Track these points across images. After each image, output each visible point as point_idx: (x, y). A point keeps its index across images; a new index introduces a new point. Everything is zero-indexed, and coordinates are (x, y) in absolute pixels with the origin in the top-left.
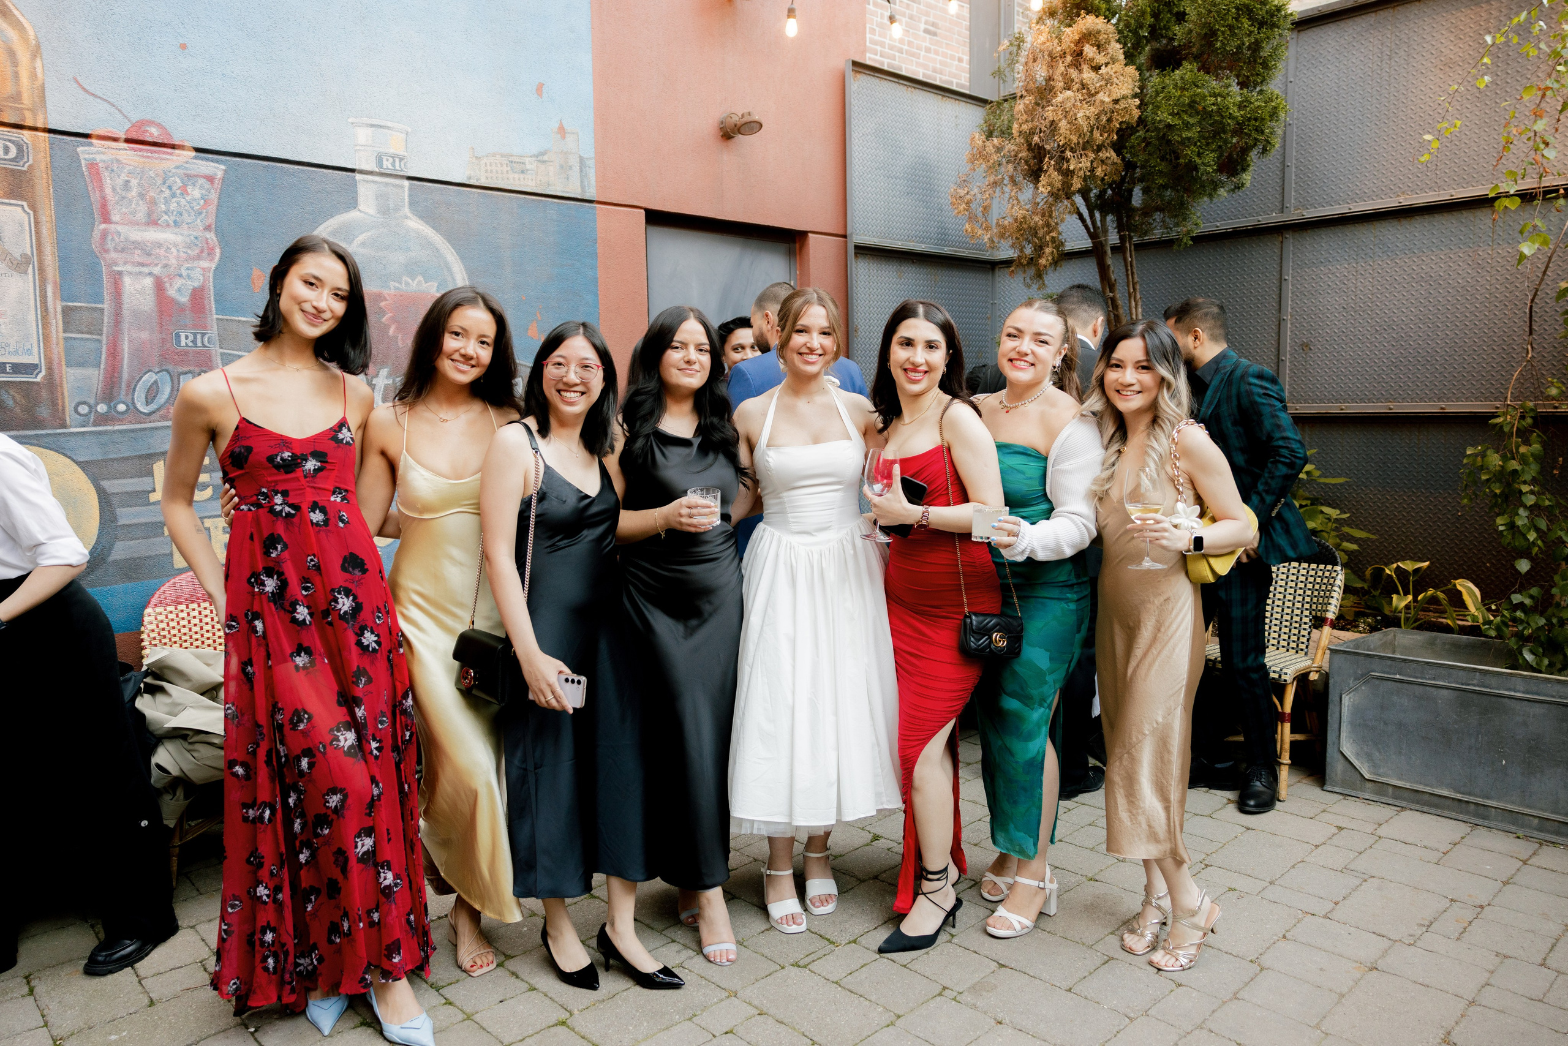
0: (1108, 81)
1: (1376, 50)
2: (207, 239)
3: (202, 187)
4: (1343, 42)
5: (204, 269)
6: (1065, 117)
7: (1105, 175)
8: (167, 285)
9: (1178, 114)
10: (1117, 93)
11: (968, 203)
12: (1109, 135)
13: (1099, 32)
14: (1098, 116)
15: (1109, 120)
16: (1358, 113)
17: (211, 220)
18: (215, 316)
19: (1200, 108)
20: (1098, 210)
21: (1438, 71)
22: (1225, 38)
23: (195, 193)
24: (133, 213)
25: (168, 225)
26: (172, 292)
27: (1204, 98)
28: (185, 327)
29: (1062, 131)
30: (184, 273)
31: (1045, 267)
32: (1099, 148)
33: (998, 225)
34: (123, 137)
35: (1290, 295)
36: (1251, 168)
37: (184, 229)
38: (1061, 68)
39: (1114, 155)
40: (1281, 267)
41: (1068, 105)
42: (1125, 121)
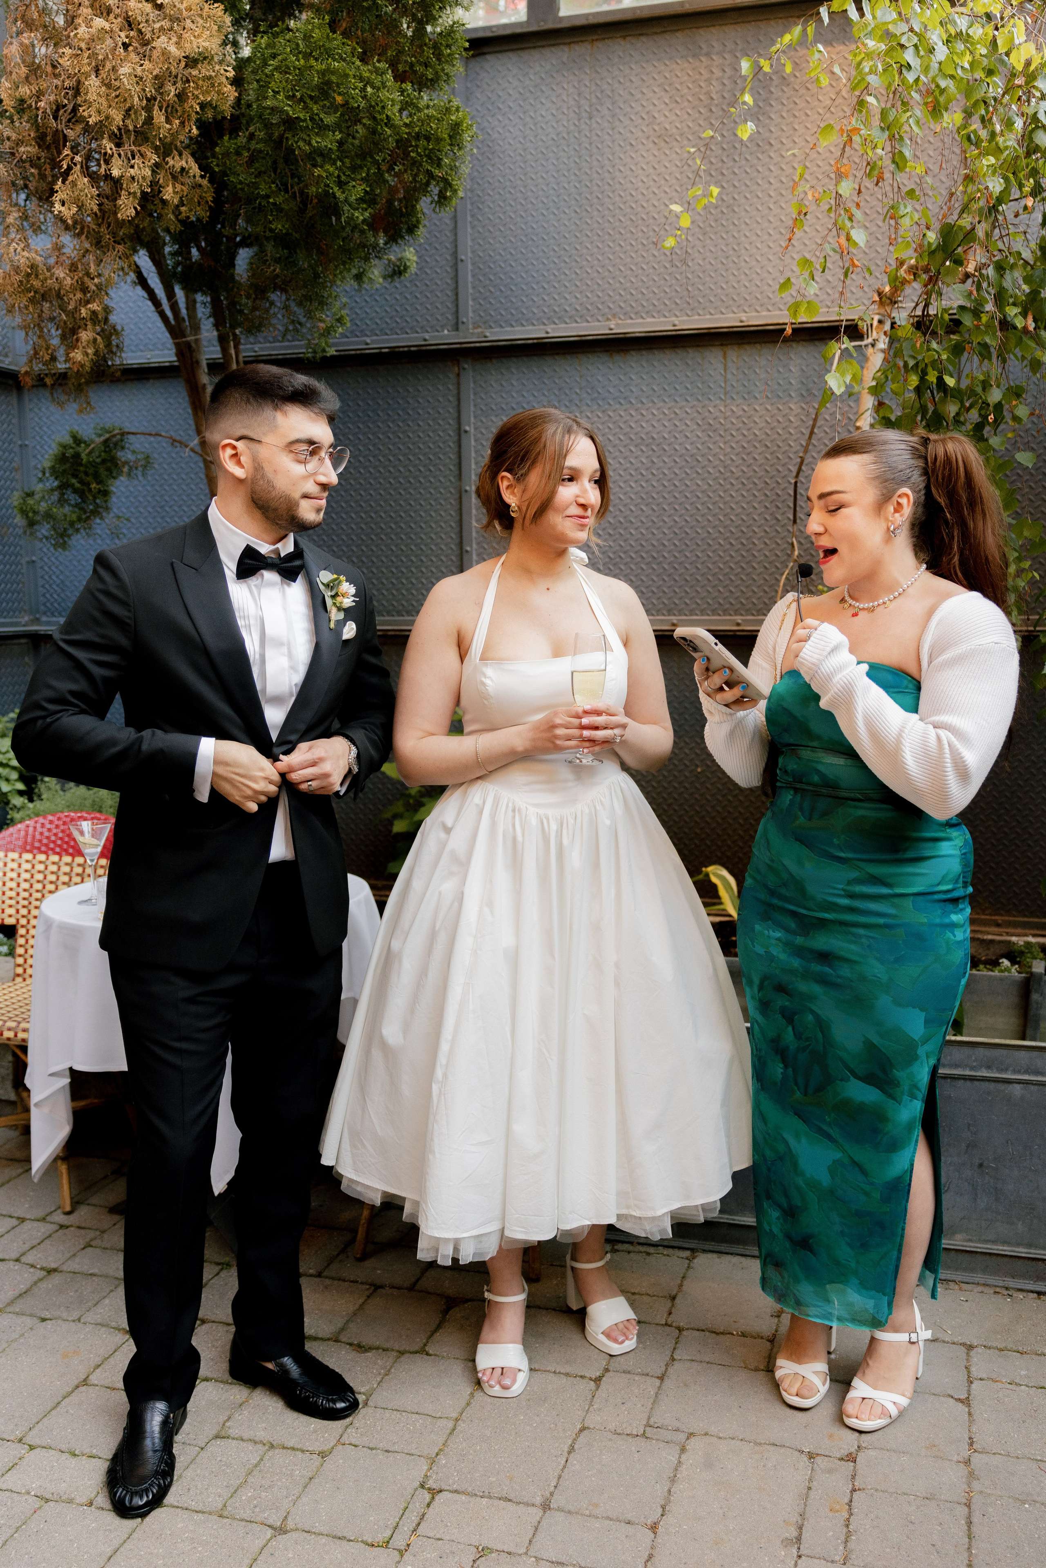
1: (572, 102)
4: (528, 82)
6: (97, 71)
7: (182, 203)
9: (302, 100)
12: (182, 123)
14: (159, 81)
15: (181, 96)
16: (551, 192)
19: (339, 99)
20: (180, 282)
21: (651, 145)
29: (92, 96)
31: (82, 366)
35: (473, 455)
36: (421, 231)
39: (195, 169)
40: (459, 412)
41: (103, 49)
42: (210, 103)
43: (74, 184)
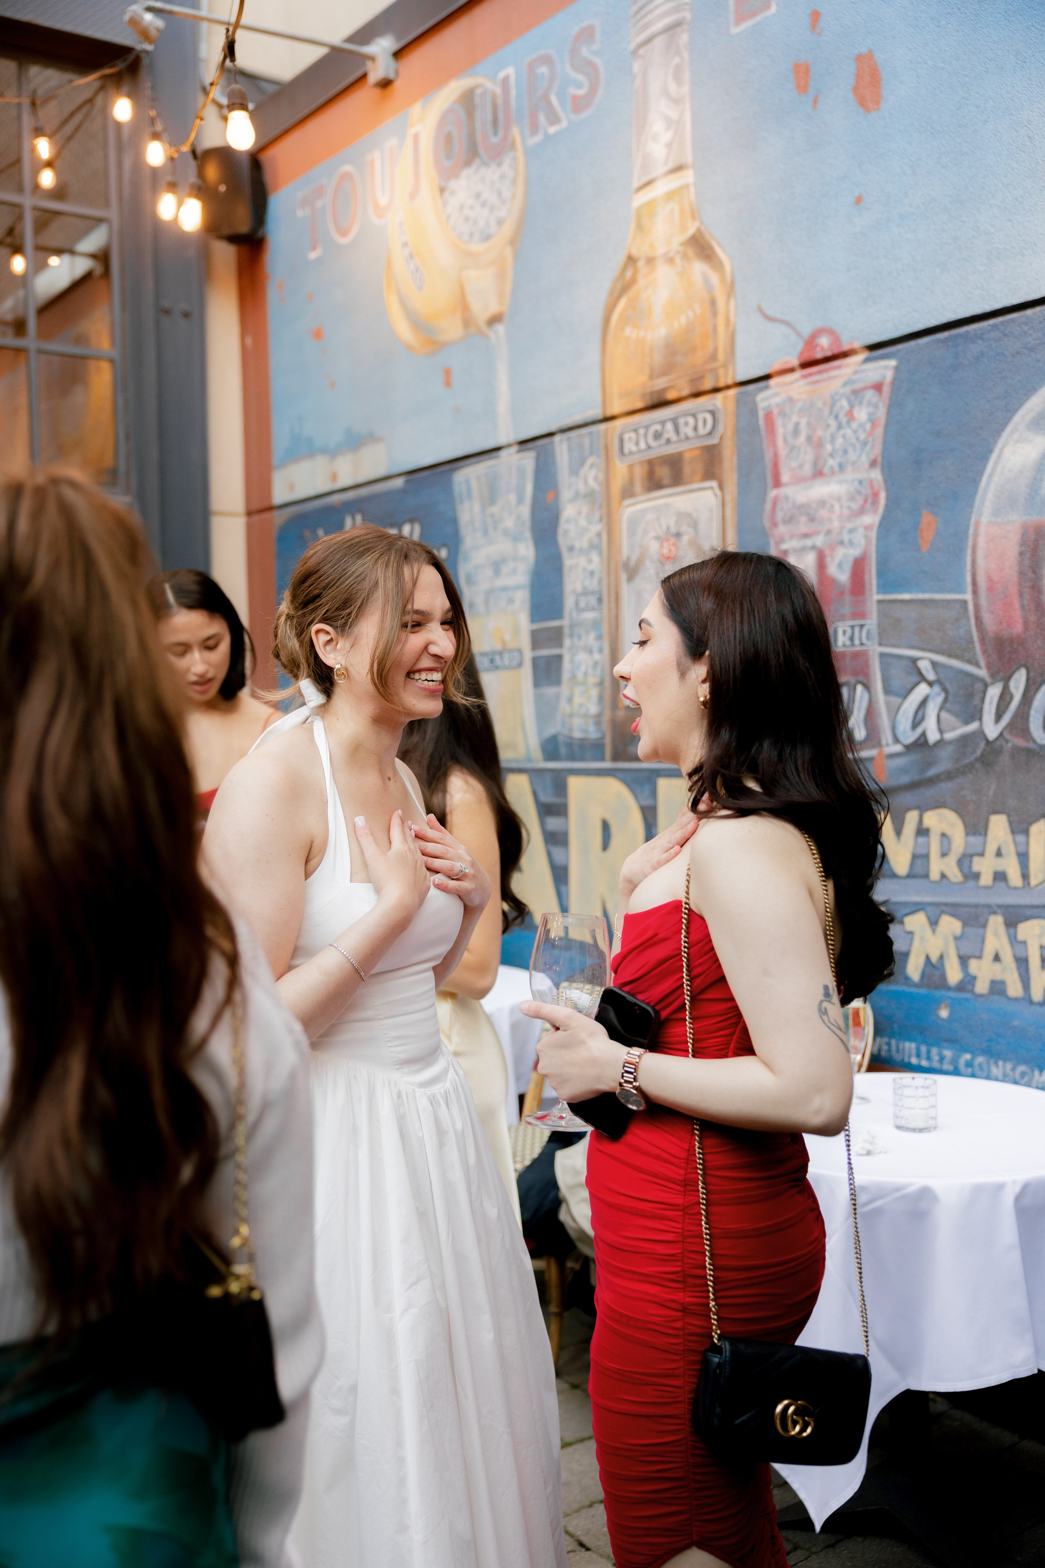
2: (871, 481)
3: (869, 403)
5: (867, 528)
8: (828, 560)
17: (876, 450)
18: (876, 597)
23: (862, 414)
24: (801, 466)
25: (833, 473)
26: (832, 570)
28: (843, 618)
30: (846, 537)
34: (795, 362)
37: (850, 475)
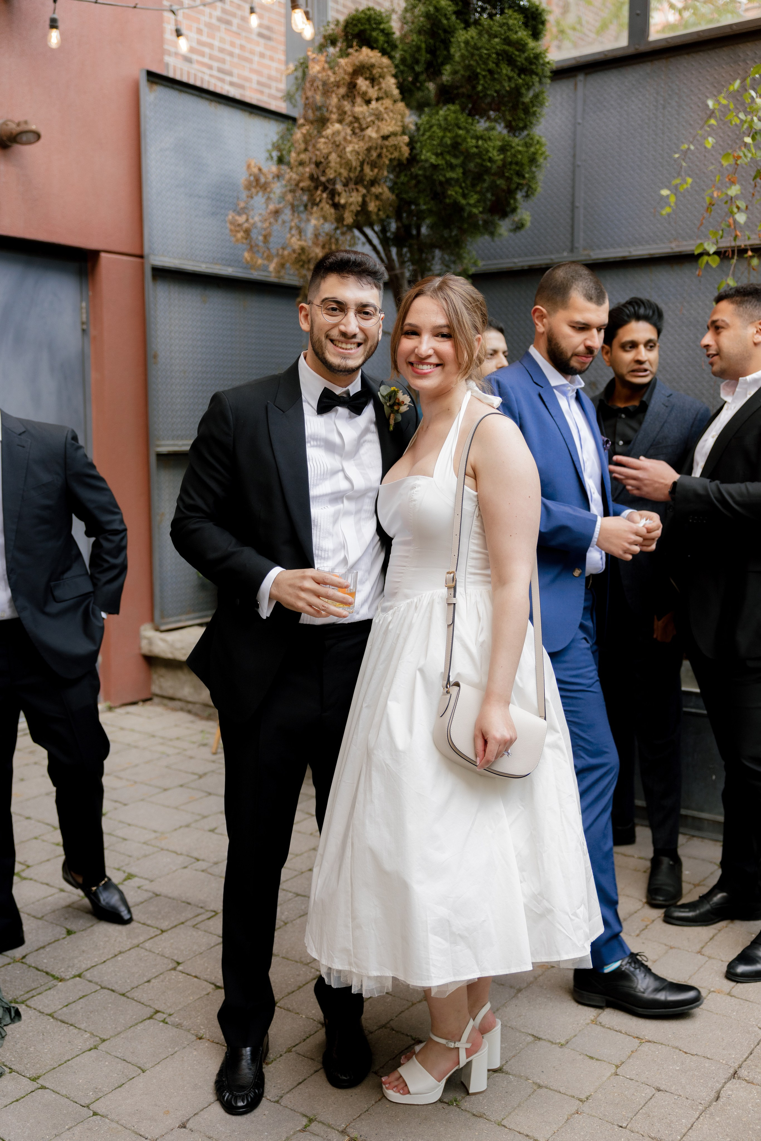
0: (379, 117)
1: (652, 99)
4: (624, 88)
6: (336, 150)
7: (379, 210)
9: (442, 154)
10: (387, 128)
11: (247, 232)
12: (380, 171)
13: (373, 66)
14: (369, 150)
15: (380, 156)
19: (463, 150)
22: (486, 82)
27: (465, 139)
29: (332, 164)
32: (373, 182)
33: (278, 254)
38: (334, 100)
39: (387, 190)
41: (338, 138)
42: (394, 159)
43: (322, 209)
